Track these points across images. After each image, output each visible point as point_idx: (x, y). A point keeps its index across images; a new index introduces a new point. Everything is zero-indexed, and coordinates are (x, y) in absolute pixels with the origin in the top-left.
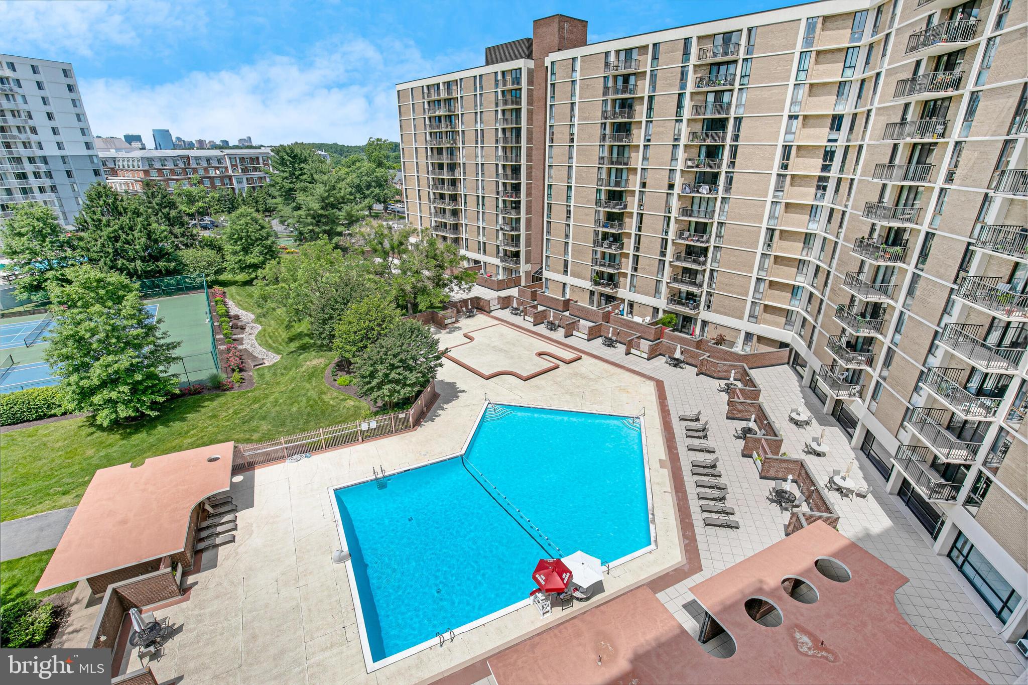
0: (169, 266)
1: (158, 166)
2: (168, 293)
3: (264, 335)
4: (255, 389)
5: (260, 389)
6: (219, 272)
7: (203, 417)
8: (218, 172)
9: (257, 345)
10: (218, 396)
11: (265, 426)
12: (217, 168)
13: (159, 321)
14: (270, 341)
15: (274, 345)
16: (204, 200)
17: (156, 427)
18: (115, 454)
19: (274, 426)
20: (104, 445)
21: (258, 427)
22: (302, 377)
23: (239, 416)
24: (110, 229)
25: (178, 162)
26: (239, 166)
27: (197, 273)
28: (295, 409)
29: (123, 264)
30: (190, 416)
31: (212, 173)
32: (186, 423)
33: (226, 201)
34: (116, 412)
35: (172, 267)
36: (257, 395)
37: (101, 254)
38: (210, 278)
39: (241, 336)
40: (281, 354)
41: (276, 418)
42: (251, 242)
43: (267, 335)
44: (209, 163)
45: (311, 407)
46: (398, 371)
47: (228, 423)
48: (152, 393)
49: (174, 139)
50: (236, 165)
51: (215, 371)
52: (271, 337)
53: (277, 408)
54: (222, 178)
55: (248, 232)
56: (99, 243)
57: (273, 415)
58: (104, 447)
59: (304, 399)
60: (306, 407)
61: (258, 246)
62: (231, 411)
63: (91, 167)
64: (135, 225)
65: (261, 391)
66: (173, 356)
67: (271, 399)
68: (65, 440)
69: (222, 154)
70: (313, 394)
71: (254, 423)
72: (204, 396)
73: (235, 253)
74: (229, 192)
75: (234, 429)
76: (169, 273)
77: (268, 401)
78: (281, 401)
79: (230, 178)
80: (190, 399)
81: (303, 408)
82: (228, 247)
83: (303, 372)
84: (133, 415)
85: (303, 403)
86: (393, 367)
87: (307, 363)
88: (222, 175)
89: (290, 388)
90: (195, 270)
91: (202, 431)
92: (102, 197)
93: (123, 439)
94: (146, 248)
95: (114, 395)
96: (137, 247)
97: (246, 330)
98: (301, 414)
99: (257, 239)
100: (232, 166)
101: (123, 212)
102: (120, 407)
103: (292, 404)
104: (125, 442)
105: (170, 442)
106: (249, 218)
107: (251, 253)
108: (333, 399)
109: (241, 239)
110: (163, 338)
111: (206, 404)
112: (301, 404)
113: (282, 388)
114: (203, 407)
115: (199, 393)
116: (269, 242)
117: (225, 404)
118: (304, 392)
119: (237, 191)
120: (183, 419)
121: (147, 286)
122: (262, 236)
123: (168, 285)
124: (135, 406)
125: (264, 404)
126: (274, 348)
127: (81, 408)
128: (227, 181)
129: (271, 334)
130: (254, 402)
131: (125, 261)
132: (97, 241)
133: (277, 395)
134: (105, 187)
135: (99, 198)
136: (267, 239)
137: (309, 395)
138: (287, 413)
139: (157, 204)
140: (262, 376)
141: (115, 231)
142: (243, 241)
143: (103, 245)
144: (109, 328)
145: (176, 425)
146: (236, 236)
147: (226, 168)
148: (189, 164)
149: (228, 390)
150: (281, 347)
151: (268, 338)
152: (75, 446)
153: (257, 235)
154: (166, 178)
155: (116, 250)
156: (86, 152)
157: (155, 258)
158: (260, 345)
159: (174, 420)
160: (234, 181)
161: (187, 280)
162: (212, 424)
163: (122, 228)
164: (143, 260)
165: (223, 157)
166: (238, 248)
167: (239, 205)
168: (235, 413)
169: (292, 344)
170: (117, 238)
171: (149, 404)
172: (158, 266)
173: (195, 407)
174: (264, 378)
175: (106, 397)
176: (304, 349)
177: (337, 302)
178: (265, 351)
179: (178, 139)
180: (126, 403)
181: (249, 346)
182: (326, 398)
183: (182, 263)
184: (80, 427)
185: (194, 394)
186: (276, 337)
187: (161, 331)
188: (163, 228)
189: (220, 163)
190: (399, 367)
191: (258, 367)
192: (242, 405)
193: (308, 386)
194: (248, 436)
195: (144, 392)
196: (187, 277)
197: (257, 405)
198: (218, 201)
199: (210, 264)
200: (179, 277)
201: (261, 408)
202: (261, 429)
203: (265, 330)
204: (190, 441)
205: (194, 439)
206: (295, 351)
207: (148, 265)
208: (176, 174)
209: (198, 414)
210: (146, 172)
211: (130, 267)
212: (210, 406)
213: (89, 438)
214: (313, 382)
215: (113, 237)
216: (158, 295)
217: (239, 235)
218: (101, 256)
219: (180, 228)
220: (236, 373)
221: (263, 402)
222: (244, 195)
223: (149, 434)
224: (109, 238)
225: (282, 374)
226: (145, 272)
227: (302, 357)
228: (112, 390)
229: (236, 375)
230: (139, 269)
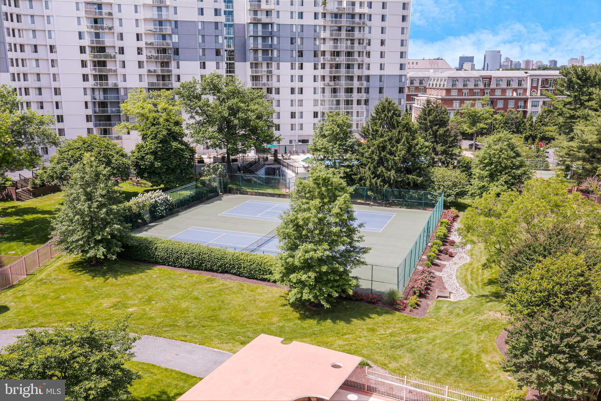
0: (417, 180)
1: (460, 85)
2: (410, 206)
3: (467, 269)
4: (423, 320)
5: (427, 321)
6: (462, 194)
7: (364, 327)
8: (515, 94)
9: (454, 277)
10: (387, 313)
11: (407, 359)
12: (515, 90)
13: (361, 226)
14: (469, 277)
15: (470, 282)
16: (486, 122)
17: (325, 319)
18: (287, 329)
19: (414, 363)
20: (286, 318)
21: (400, 357)
22: (475, 325)
23: (392, 338)
24: (382, 139)
25: (479, 83)
26: (539, 88)
27: (440, 191)
28: (445, 355)
29: (382, 171)
30: (355, 321)
31: (509, 94)
32: (348, 325)
33: (512, 125)
34: (302, 293)
35: (419, 182)
36: (421, 327)
37: (370, 160)
38: (449, 199)
39: (445, 263)
40: (470, 293)
41: (422, 356)
42: (500, 168)
43: (470, 269)
44: (509, 84)
45: (463, 361)
46: (560, 357)
47: (379, 342)
48: (332, 287)
49: (503, 60)
50: (536, 87)
51: (395, 288)
52: (472, 273)
53: (430, 346)
54: (517, 100)
55: (499, 158)
56: (370, 150)
57: (421, 352)
58: (285, 320)
59: (461, 349)
60: (458, 359)
61: (506, 173)
62: (389, 331)
63: (398, 85)
64: (402, 138)
65: (427, 324)
66: (362, 260)
67: (431, 335)
68: (268, 302)
69: (526, 75)
70: (474, 348)
71: (399, 352)
72: (376, 308)
73: (481, 178)
74: (518, 115)
75: (380, 349)
76: (416, 186)
77: (426, 335)
78: (438, 341)
79: (526, 101)
80: (364, 306)
81: (454, 359)
82: (476, 171)
83: (480, 321)
84: (312, 300)
85: (457, 354)
86: (555, 350)
87: (491, 313)
88: (518, 97)
89: (456, 332)
90: (439, 188)
91: (355, 339)
92: (384, 111)
93: (299, 319)
94: (404, 160)
95: (304, 277)
96: (396, 158)
97: (454, 259)
98: (448, 364)
99: (506, 167)
100: (532, 87)
101: (396, 125)
102: (306, 290)
103: (446, 349)
104: (299, 322)
105: (327, 338)
106: (506, 143)
107: (498, 180)
108: (492, 363)
109: (491, 164)
110: (358, 241)
111: (373, 316)
112: (455, 353)
113: (448, 328)
114: (370, 318)
115: (374, 303)
116: (519, 172)
117: (388, 322)
118: (466, 342)
119: (528, 115)
120: (348, 322)
121: (394, 194)
122: (514, 165)
123: (411, 197)
124: (316, 294)
125: (421, 338)
126: (467, 286)
127: (283, 281)
128: (521, 103)
129: (475, 270)
130: (414, 332)
131: (383, 169)
132: (370, 148)
133: (438, 333)
134: (389, 103)
135: (383, 112)
136: (518, 168)
137: (469, 347)
138: (435, 356)
139: (430, 121)
140: (438, 309)
141: (385, 141)
142: (493, 166)
143: (373, 152)
144: (316, 220)
145: (341, 325)
146: (486, 161)
147: (525, 90)
148: (489, 85)
149: (398, 310)
150: (475, 287)
151: (469, 274)
152: (270, 310)
153: (509, 163)
154: (464, 97)
155: (381, 159)
156: (398, 72)
157: (409, 171)
158: (457, 278)
159: (341, 319)
160: (529, 104)
161: (429, 196)
162: (366, 336)
163: (390, 139)
164: (398, 171)
165: (524, 79)
166: (486, 173)
167: (525, 129)
168: (391, 335)
169: (489, 287)
170: (384, 148)
171: (326, 296)
172: (408, 179)
173: (363, 315)
174: (438, 312)
175: (299, 277)
176: (497, 297)
177: (535, 252)
178: (458, 285)
179: (507, 59)
180: (312, 288)
181: (445, 276)
182: (484, 358)
183: (430, 179)
184: (281, 296)
185: (369, 302)
186: (477, 275)
187: (359, 235)
188: (427, 144)
189: (520, 84)
190: (564, 353)
191: (441, 299)
192: (402, 329)
193: (475, 337)
194: (387, 362)
195: (326, 285)
196: (430, 194)
197: (414, 336)
198: (505, 124)
199: (455, 185)
200: (423, 192)
201: (415, 340)
202: (402, 360)
203: (471, 264)
204: (341, 343)
205: (345, 343)
206: (487, 296)
207: (400, 176)
208: (474, 94)
209: (361, 322)
210: (448, 91)
211: (386, 175)
212: (376, 319)
213: (281, 308)
214: (483, 336)
215: (382, 147)
216: (400, 205)
217: (490, 159)
218: (369, 162)
219: (442, 146)
220: (415, 296)
221: (421, 335)
222: (534, 119)
223: (318, 323)
224: (378, 146)
225: (458, 315)
226: (397, 182)
227: (490, 304)
228: (305, 273)
229: (413, 299)
230: (392, 178)
